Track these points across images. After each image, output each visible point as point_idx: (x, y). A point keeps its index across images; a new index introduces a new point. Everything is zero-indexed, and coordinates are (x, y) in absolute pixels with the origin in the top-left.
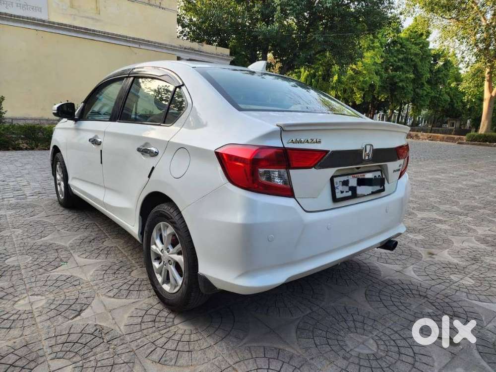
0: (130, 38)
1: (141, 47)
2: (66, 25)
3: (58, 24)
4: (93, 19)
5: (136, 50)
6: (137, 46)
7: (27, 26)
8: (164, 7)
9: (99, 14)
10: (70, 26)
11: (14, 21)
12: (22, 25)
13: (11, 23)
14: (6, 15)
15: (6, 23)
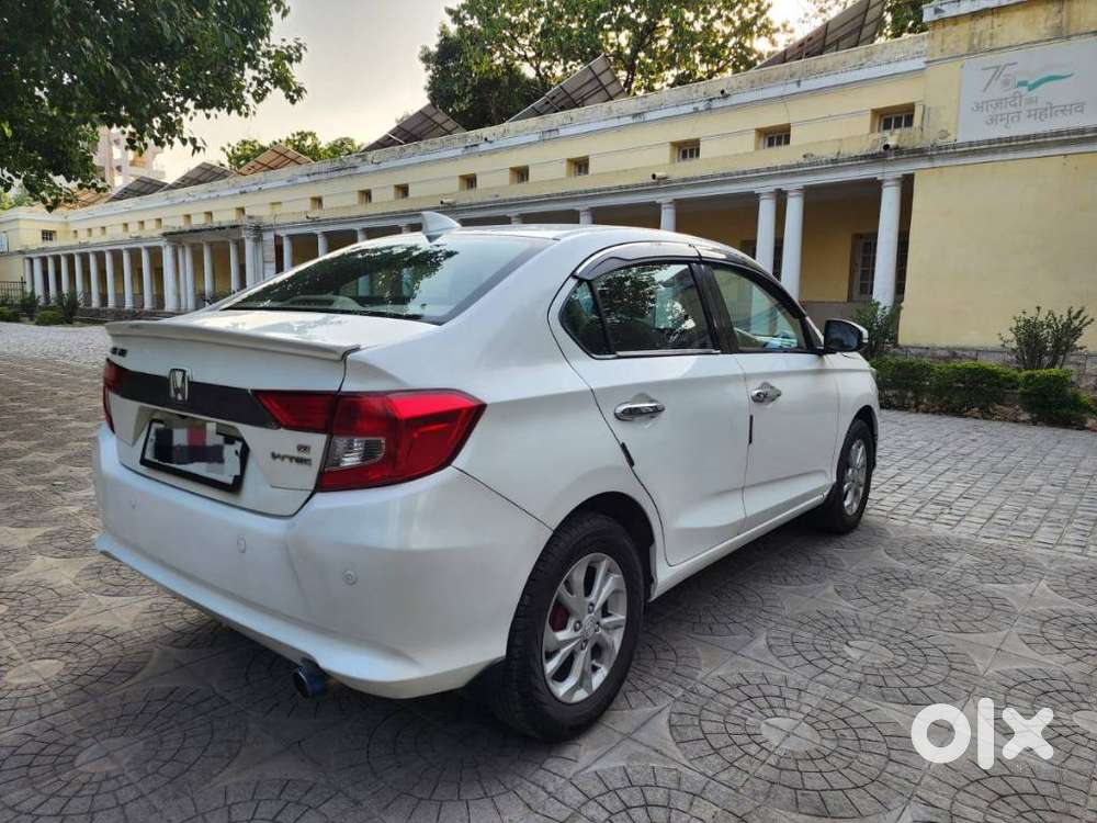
12: (1034, 154)
13: (1011, 156)
14: (1000, 140)
15: (998, 157)
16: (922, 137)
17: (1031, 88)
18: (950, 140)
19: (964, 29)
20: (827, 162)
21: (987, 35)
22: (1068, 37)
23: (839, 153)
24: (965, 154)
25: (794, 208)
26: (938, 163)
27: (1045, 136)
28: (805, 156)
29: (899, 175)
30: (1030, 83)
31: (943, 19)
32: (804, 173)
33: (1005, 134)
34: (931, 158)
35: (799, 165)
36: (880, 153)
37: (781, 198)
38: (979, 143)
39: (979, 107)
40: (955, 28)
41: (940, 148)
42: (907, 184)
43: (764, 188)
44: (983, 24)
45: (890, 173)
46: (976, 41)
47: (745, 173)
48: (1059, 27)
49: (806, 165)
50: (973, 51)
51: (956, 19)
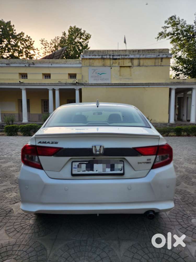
0: (144, 83)
1: (150, 86)
2: (117, 84)
3: (114, 84)
4: (128, 79)
5: (147, 89)
6: (148, 87)
7: (103, 87)
8: (163, 65)
9: (131, 76)
10: (119, 84)
11: (99, 86)
12: (102, 87)
13: (98, 87)
14: (96, 84)
15: (96, 87)
16: (82, 81)
17: (100, 75)
18: (87, 83)
19: (88, 61)
20: (64, 84)
21: (92, 63)
22: (105, 66)
23: (66, 82)
24: (90, 86)
25: (57, 93)
26: (86, 87)
27: (103, 84)
28: (59, 82)
29: (79, 88)
30: (100, 73)
31: (84, 58)
32: (59, 86)
33: (97, 83)
34: (85, 86)
35: (58, 84)
36: (75, 83)
37: (54, 91)
38: (93, 84)
39: (92, 77)
40: (86, 61)
41: (86, 84)
42: (80, 90)
43: (50, 88)
44: (91, 61)
45: (77, 88)
46: (90, 64)
47: (45, 84)
48: (104, 64)
49: (60, 84)
50: (90, 66)
51: (86, 59)
